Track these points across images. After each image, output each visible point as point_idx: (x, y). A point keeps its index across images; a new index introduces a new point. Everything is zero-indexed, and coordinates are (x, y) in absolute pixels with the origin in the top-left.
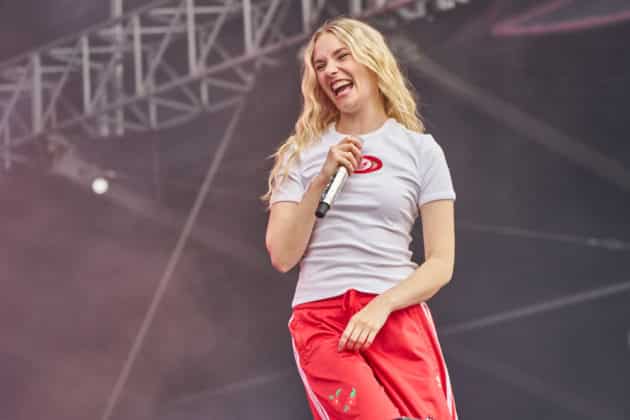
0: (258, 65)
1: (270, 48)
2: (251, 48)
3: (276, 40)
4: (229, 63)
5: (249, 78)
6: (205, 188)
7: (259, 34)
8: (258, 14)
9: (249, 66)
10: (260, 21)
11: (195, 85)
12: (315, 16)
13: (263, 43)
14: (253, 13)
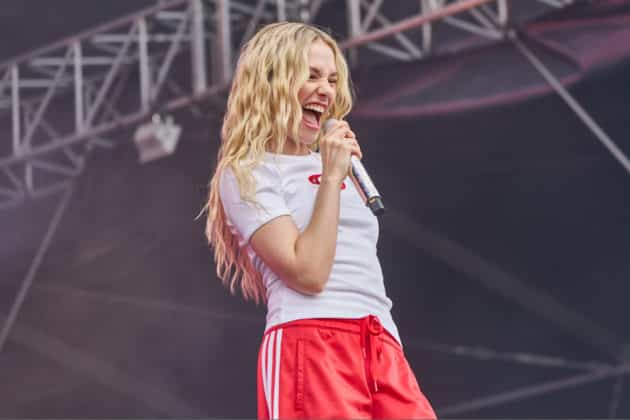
0: (89, 147)
1: (104, 127)
2: (82, 128)
3: (110, 119)
4: (57, 143)
5: (80, 161)
6: (27, 284)
7: (92, 112)
8: (90, 89)
9: (78, 147)
10: (93, 98)
11: (18, 168)
12: (154, 93)
13: (96, 122)
14: (84, 89)
